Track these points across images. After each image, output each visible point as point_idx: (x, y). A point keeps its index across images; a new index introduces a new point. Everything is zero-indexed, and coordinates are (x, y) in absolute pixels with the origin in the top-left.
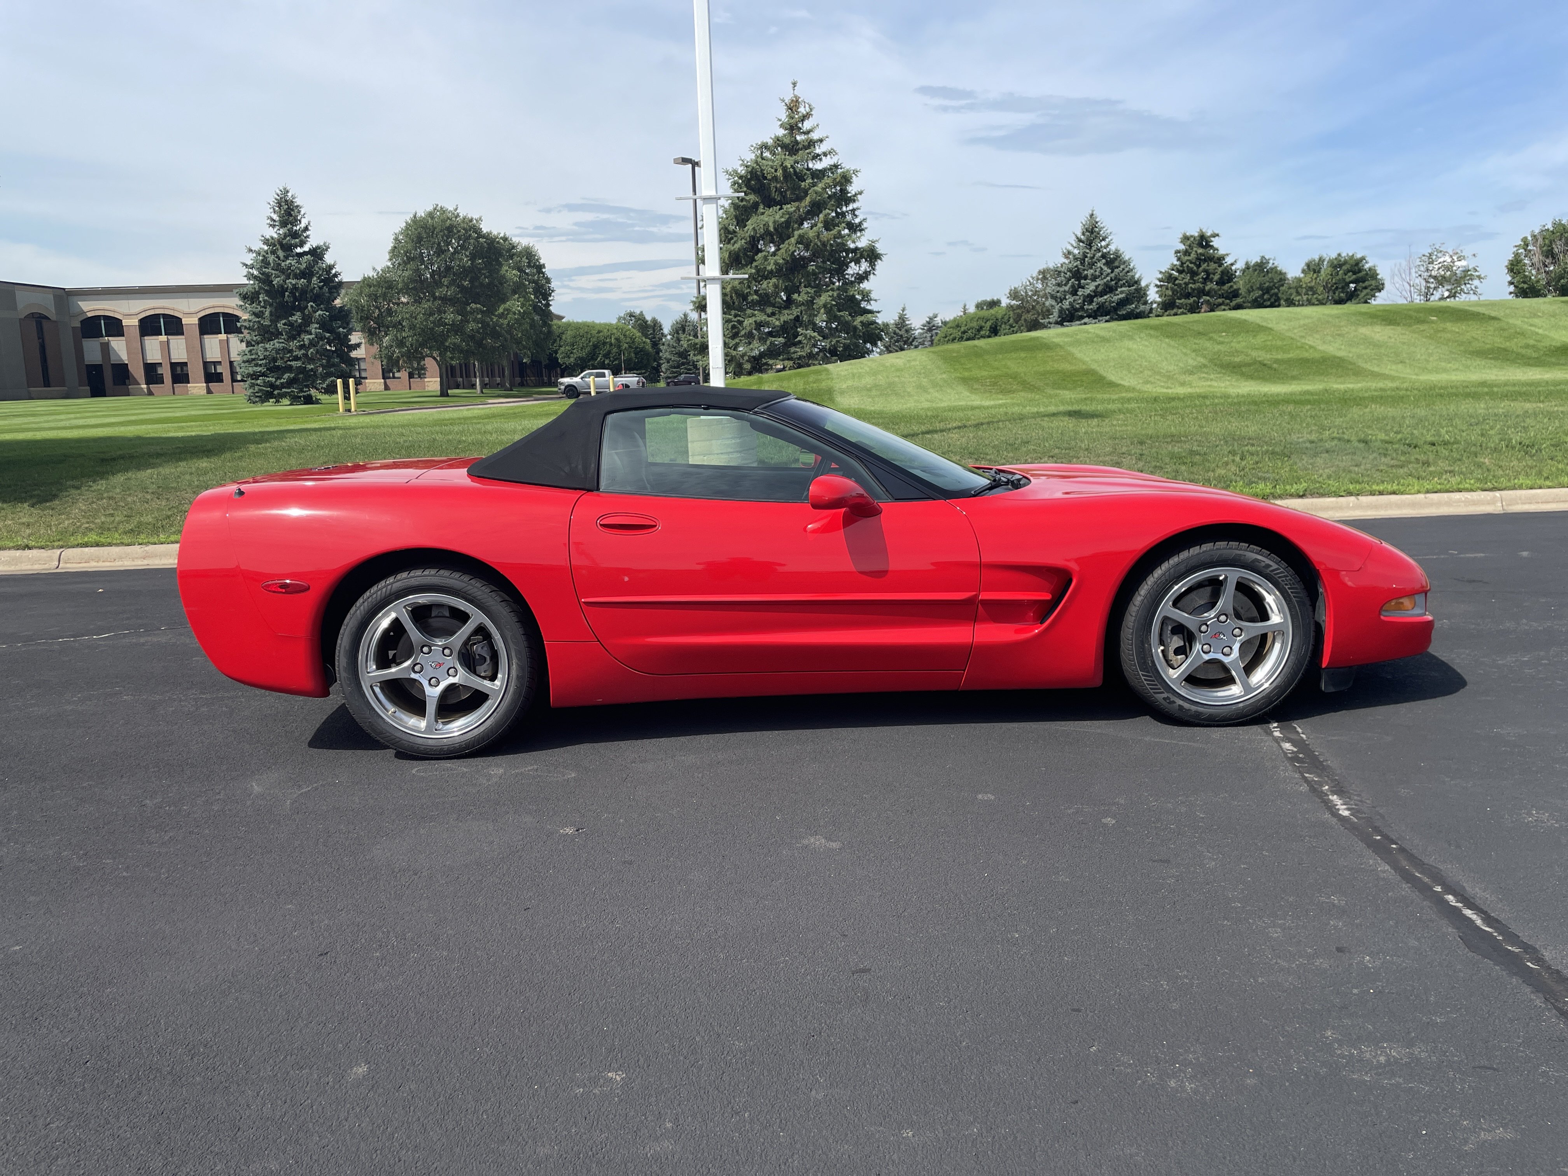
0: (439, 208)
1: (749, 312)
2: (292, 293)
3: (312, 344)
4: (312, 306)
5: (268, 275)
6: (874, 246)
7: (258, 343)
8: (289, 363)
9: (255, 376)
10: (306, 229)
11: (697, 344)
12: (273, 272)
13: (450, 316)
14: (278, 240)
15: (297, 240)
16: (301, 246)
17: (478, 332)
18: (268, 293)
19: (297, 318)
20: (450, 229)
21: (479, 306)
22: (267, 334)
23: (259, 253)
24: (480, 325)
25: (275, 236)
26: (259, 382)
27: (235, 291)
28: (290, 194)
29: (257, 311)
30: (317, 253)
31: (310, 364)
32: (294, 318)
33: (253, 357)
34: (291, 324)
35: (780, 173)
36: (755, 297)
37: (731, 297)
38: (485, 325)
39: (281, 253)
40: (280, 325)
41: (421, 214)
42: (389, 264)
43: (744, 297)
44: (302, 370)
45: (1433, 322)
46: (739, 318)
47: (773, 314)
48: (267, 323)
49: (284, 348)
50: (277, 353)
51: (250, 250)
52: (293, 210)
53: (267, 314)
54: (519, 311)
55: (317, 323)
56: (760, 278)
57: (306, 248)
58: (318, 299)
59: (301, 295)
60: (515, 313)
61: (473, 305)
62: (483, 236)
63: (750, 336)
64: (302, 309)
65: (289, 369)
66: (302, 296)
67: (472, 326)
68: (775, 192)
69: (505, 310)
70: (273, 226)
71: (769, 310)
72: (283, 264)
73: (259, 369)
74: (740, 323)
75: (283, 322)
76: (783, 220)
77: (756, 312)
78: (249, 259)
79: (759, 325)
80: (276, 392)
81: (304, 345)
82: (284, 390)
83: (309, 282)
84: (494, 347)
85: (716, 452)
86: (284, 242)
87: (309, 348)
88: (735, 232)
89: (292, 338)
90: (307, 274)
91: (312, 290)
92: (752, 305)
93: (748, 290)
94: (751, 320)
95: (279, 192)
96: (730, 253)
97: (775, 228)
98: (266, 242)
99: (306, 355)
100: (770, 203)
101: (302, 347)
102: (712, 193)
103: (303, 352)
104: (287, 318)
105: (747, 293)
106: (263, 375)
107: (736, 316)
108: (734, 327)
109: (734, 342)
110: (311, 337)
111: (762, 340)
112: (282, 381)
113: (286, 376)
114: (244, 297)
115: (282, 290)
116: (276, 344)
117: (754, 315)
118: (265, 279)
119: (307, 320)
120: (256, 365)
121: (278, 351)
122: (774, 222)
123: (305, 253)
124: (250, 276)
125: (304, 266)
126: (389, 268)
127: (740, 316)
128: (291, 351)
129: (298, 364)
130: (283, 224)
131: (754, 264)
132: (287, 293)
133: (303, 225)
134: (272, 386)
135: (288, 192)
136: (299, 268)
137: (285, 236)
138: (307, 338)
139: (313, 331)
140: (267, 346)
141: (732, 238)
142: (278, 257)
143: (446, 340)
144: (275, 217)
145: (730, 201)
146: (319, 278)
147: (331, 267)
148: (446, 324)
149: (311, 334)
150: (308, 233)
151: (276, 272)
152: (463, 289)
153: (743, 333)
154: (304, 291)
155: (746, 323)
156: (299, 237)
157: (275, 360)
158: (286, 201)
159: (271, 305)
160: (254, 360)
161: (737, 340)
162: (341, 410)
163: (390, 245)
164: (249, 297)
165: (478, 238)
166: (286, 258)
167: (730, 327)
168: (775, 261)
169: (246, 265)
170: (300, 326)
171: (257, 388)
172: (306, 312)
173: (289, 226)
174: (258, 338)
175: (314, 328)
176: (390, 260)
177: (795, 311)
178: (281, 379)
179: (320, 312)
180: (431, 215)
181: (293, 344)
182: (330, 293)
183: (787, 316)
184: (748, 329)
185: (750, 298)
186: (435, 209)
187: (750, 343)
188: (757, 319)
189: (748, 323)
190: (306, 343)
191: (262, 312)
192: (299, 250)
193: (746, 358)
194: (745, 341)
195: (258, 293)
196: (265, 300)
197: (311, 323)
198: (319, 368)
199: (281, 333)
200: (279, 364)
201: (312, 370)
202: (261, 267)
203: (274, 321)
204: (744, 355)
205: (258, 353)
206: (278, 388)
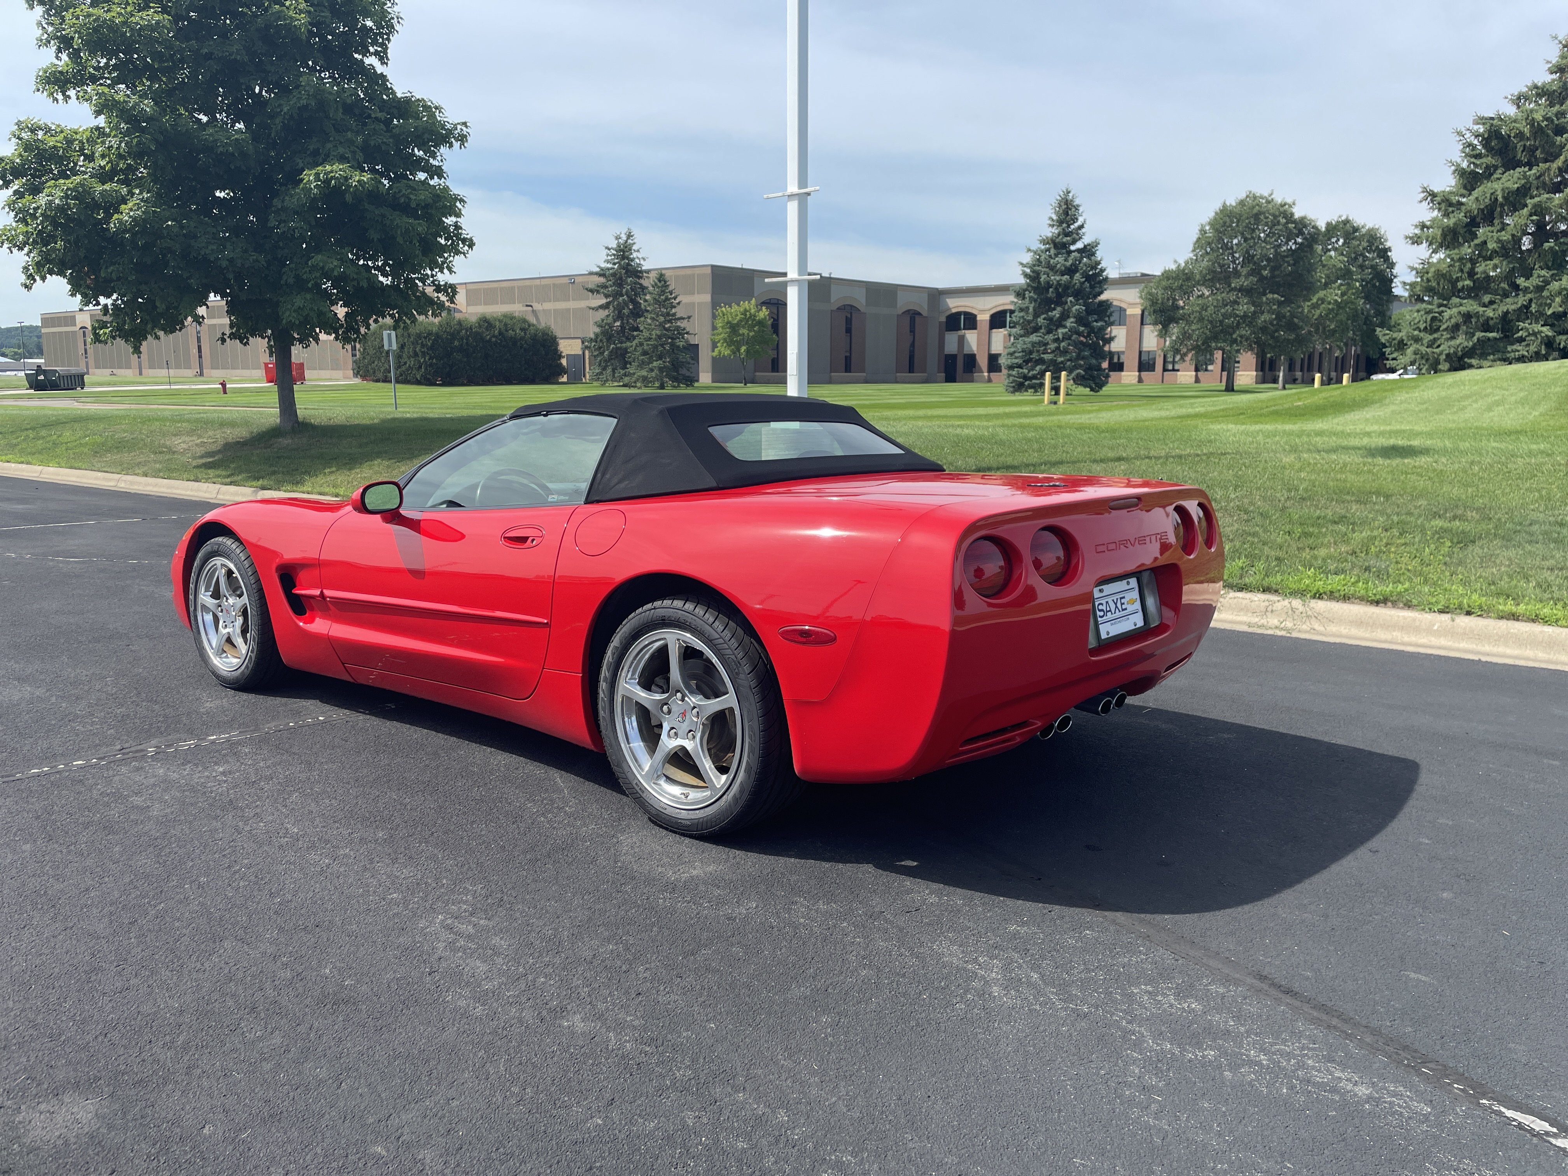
0: (1251, 195)
1: (1454, 300)
2: (1056, 289)
3: (1066, 337)
4: (1071, 301)
5: (1038, 273)
7: (1021, 336)
8: (1042, 355)
9: (1012, 367)
10: (1081, 227)
12: (1043, 269)
13: (1244, 307)
14: (1052, 240)
15: (1068, 238)
16: (1074, 242)
17: (1271, 324)
18: (1035, 289)
19: (1056, 313)
20: (1256, 216)
21: (1276, 296)
22: (1030, 328)
23: (1035, 253)
24: (1274, 316)
25: (1051, 235)
26: (1014, 373)
27: (1011, 289)
28: (1071, 195)
29: (1024, 306)
30: (1089, 251)
31: (1061, 356)
32: (1054, 312)
33: (1015, 349)
34: (1050, 319)
35: (1528, 129)
36: (1468, 282)
37: (1438, 283)
38: (1280, 316)
39: (1053, 251)
40: (1041, 320)
41: (1232, 201)
42: (1191, 255)
43: (1454, 283)
44: (1053, 362)
46: (1442, 309)
47: (1492, 302)
48: (1030, 318)
49: (1040, 342)
50: (1033, 346)
51: (1029, 250)
52: (1072, 209)
53: (1031, 310)
54: (1336, 301)
55: (1074, 318)
57: (1079, 245)
58: (1078, 294)
59: (1064, 290)
60: (1329, 303)
61: (1270, 296)
62: (1294, 222)
63: (1456, 328)
64: (1063, 304)
66: (1063, 292)
67: (1265, 317)
68: (1523, 151)
69: (1318, 299)
70: (1053, 226)
71: (1487, 298)
72: (1052, 261)
73: (1016, 361)
74: (1440, 313)
75: (1043, 316)
76: (1516, 186)
77: (1466, 301)
78: (1028, 258)
79: (1468, 317)
80: (1026, 383)
81: (1058, 338)
82: (1034, 381)
83: (1072, 278)
84: (1288, 340)
86: (1057, 240)
87: (1063, 341)
88: (1459, 202)
89: (1049, 332)
90: (1071, 271)
91: (1074, 286)
92: (1463, 293)
93: (1459, 275)
94: (1456, 311)
95: (1062, 194)
96: (1446, 229)
97: (1503, 197)
98: (1044, 242)
99: (1058, 348)
100: (1511, 164)
101: (1057, 340)
103: (1056, 345)
104: (1047, 313)
105: (1457, 278)
106: (1019, 366)
107: (1440, 305)
108: (1434, 319)
109: (1431, 337)
110: (1065, 330)
111: (1470, 335)
112: (1035, 372)
113: (1037, 368)
114: (1017, 294)
115: (1049, 285)
116: (1034, 338)
117: (1461, 305)
118: (1034, 277)
119: (1065, 316)
120: (1016, 358)
121: (1033, 344)
122: (1503, 190)
123: (1076, 250)
124: (1026, 275)
125: (1070, 262)
126: (1191, 259)
127: (1445, 306)
128: (1047, 344)
129: (1051, 356)
130: (1060, 222)
132: (1051, 290)
133: (1079, 223)
134: (1026, 378)
135: (1069, 192)
136: (1064, 265)
137: (1059, 235)
138: (1062, 332)
139: (1068, 325)
140: (1026, 339)
142: (1050, 256)
143: (1234, 332)
144: (1055, 217)
146: (1082, 274)
147: (1099, 263)
148: (1237, 316)
149: (1067, 328)
150: (1083, 230)
151: (1047, 270)
152: (1262, 278)
153: (1444, 327)
154: (1067, 287)
155: (1446, 315)
156: (1075, 236)
157: (1031, 352)
158: (1067, 201)
159: (1035, 301)
160: (1014, 352)
161: (1435, 335)
162: (1046, 402)
163: (1194, 235)
165: (1287, 223)
166: (1056, 255)
167: (1429, 319)
168: (1498, 238)
169: (1021, 264)
170: (1059, 320)
171: (1011, 378)
172: (1066, 307)
173: (1064, 225)
174: (1022, 332)
175: (1070, 323)
176: (1193, 251)
177: (1522, 300)
178: (1033, 370)
179: (1077, 307)
180: (1242, 203)
181: (1050, 337)
182: (1092, 287)
183: (1511, 304)
184: (1453, 321)
185: (1460, 285)
186: (1247, 196)
187: (1453, 338)
188: (1463, 309)
189: (1451, 314)
190: (1061, 336)
191: (1028, 308)
192: (1072, 248)
193: (1443, 357)
194: (1446, 335)
195: (1025, 290)
196: (1030, 297)
197: (1069, 317)
198: (1068, 360)
199: (1041, 328)
200: (1034, 356)
201: (1062, 362)
202: (1034, 265)
203: (1036, 315)
204: (1441, 353)
205: (1019, 346)
206: (1031, 379)
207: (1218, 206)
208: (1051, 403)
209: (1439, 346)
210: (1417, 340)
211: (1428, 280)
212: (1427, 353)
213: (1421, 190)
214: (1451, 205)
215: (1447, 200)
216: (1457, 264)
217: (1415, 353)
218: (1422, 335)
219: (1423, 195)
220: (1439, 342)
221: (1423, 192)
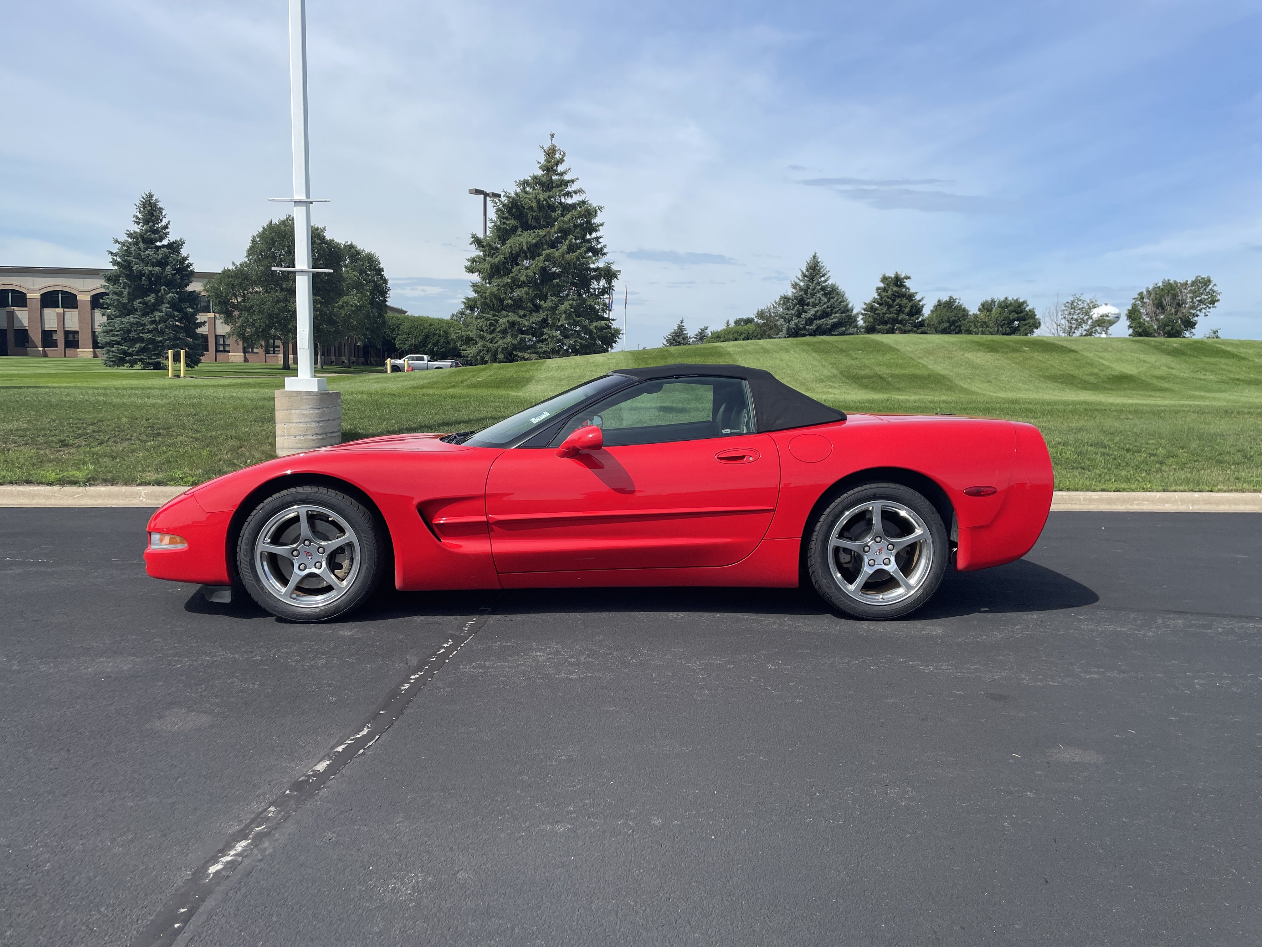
0: (290, 218)
1: (504, 313)
2: (149, 278)
3: (163, 320)
4: (164, 290)
5: (129, 263)
6: (610, 267)
7: (117, 317)
8: (141, 335)
9: (111, 344)
10: (166, 227)
11: (463, 336)
12: (134, 260)
14: (140, 235)
15: (156, 236)
16: (161, 241)
18: (128, 277)
19: (151, 298)
22: (125, 310)
23: (123, 244)
24: (318, 313)
25: (138, 231)
26: (113, 349)
27: (101, 274)
28: (154, 198)
29: (117, 291)
30: (175, 247)
31: (159, 337)
32: (149, 298)
33: (111, 328)
34: (145, 303)
35: (534, 205)
36: (510, 301)
37: (491, 300)
39: (142, 245)
40: (136, 304)
41: (276, 221)
42: (246, 260)
43: (502, 301)
44: (151, 341)
45: (1024, 351)
46: (496, 317)
47: (525, 316)
48: (125, 301)
49: (137, 323)
50: (131, 326)
51: (117, 241)
52: (155, 211)
53: (125, 293)
54: (356, 304)
55: (168, 304)
56: (515, 287)
57: (165, 242)
58: (170, 284)
59: (156, 280)
60: (352, 306)
62: (326, 243)
63: (504, 332)
64: (157, 292)
65: (141, 340)
66: (155, 282)
68: (532, 219)
69: (344, 302)
70: (138, 223)
71: (521, 313)
72: (142, 254)
73: (115, 338)
74: (496, 321)
75: (139, 301)
76: (534, 241)
77: (510, 314)
78: (115, 248)
79: (512, 324)
80: (127, 358)
81: (155, 321)
82: (134, 357)
83: (164, 269)
84: (330, 331)
85: (295, 421)
86: (145, 236)
87: (160, 323)
88: (497, 248)
89: (145, 314)
90: (162, 263)
91: (166, 277)
92: (507, 308)
93: (505, 296)
94: (505, 320)
95: (145, 196)
96: (491, 265)
97: (527, 248)
98: (130, 235)
99: (156, 329)
100: (527, 227)
101: (153, 322)
102: (303, 198)
103: (154, 326)
104: (142, 298)
105: (503, 298)
106: (118, 343)
107: (494, 316)
108: (491, 324)
109: (491, 336)
110: (161, 314)
111: (514, 336)
112: (134, 349)
113: (138, 345)
114: (108, 279)
115: (141, 274)
116: (131, 319)
117: (508, 316)
118: (125, 266)
119: (160, 301)
120: (113, 335)
121: (132, 324)
122: (527, 242)
123: (163, 246)
124: (115, 263)
125: (161, 256)
126: (246, 263)
127: (497, 316)
128: (144, 325)
129: (149, 336)
130: (146, 222)
131: (511, 275)
132: (144, 278)
133: (163, 223)
134: (125, 353)
135: (152, 196)
136: (155, 258)
137: (147, 231)
138: (157, 315)
139: (164, 309)
140: (123, 320)
141: (494, 254)
142: (139, 249)
143: (289, 324)
144: (140, 216)
145: (493, 224)
146: (172, 267)
147: (185, 259)
149: (162, 312)
150: (167, 230)
151: (137, 260)
153: (498, 329)
154: (159, 277)
155: (501, 321)
156: (161, 233)
157: (129, 331)
158: (150, 203)
159: (129, 287)
160: (111, 331)
161: (494, 335)
162: (170, 375)
163: (248, 245)
164: (111, 278)
165: (321, 243)
166: (146, 249)
167: (488, 324)
168: (526, 274)
169: (111, 253)
170: (154, 305)
171: (111, 354)
172: (160, 294)
173: (151, 224)
174: (117, 313)
175: (165, 307)
176: (248, 257)
177: (542, 315)
178: (133, 347)
179: (171, 295)
180: (284, 223)
181: (147, 319)
182: (182, 279)
183: (536, 318)
184: (503, 326)
185: (505, 302)
186: (287, 219)
187: (504, 338)
188: (510, 319)
189: (503, 322)
190: (157, 319)
191: (122, 292)
192: (158, 244)
193: (500, 350)
194: (500, 336)
195: (119, 276)
196: (124, 283)
197: (163, 303)
198: (166, 340)
199: (136, 310)
200: (132, 335)
201: (161, 341)
202: (124, 255)
203: (131, 300)
204: (499, 347)
205: (116, 325)
206: (131, 355)
207: (265, 223)
208: (175, 376)
209: (496, 342)
210: (482, 338)
211: (486, 298)
212: (490, 347)
213: (471, 236)
214: (492, 248)
215: (490, 245)
216: (502, 289)
217: (484, 347)
218: (485, 334)
219: (472, 240)
220: (496, 340)
221: (473, 238)
